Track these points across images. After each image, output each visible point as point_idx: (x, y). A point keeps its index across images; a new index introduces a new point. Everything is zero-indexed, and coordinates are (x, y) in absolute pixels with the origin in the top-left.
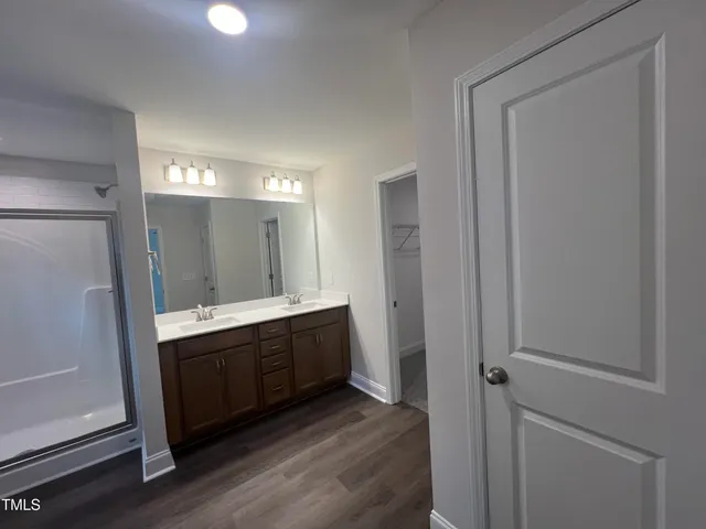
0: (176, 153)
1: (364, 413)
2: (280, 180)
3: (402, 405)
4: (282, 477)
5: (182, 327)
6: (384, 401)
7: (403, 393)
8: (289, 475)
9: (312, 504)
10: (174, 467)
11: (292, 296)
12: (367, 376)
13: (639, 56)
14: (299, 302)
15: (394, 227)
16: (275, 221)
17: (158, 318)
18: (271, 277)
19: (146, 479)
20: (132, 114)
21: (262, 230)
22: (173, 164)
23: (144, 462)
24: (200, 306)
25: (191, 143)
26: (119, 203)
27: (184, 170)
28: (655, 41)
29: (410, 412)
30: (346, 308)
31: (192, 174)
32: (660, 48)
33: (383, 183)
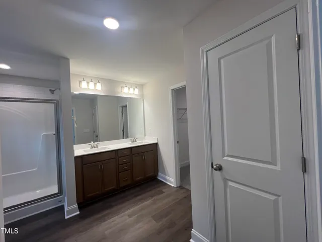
0: (85, 76)
1: (164, 190)
2: (129, 88)
3: (180, 187)
4: (127, 217)
5: (84, 151)
6: (173, 186)
7: (181, 182)
8: (130, 216)
9: (140, 228)
10: (78, 213)
11: (133, 139)
12: (166, 175)
13: (266, 42)
14: (136, 141)
15: (178, 109)
16: (126, 106)
17: (75, 147)
18: (123, 131)
19: (66, 217)
20: (68, 59)
21: (120, 110)
22: (84, 80)
23: (66, 210)
24: (92, 142)
25: (92, 71)
26: (60, 96)
27: (88, 83)
28: (271, 37)
29: (184, 190)
30: (157, 144)
31: (91, 85)
32: (273, 39)
33: (173, 90)
